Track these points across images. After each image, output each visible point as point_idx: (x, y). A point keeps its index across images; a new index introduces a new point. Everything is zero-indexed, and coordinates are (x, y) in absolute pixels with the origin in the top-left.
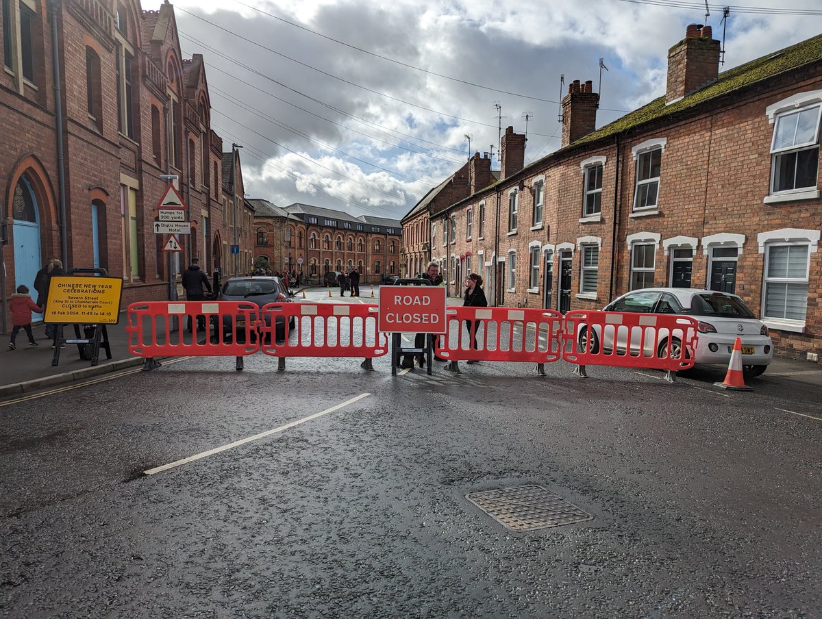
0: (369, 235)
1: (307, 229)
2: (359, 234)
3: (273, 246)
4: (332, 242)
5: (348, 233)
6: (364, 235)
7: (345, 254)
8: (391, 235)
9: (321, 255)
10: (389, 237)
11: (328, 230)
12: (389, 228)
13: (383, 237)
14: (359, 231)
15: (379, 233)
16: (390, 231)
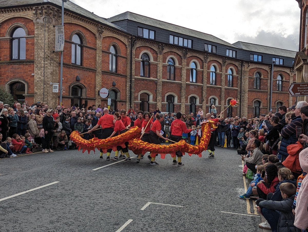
0: (246, 65)
1: (132, 46)
2: (228, 62)
3: (33, 62)
4: (181, 69)
5: (210, 58)
6: (237, 64)
7: (205, 88)
8: (279, 66)
9: (160, 88)
10: (274, 69)
11: (174, 50)
12: (276, 56)
13: (266, 68)
14: (229, 58)
15: (261, 63)
16: (277, 61)
